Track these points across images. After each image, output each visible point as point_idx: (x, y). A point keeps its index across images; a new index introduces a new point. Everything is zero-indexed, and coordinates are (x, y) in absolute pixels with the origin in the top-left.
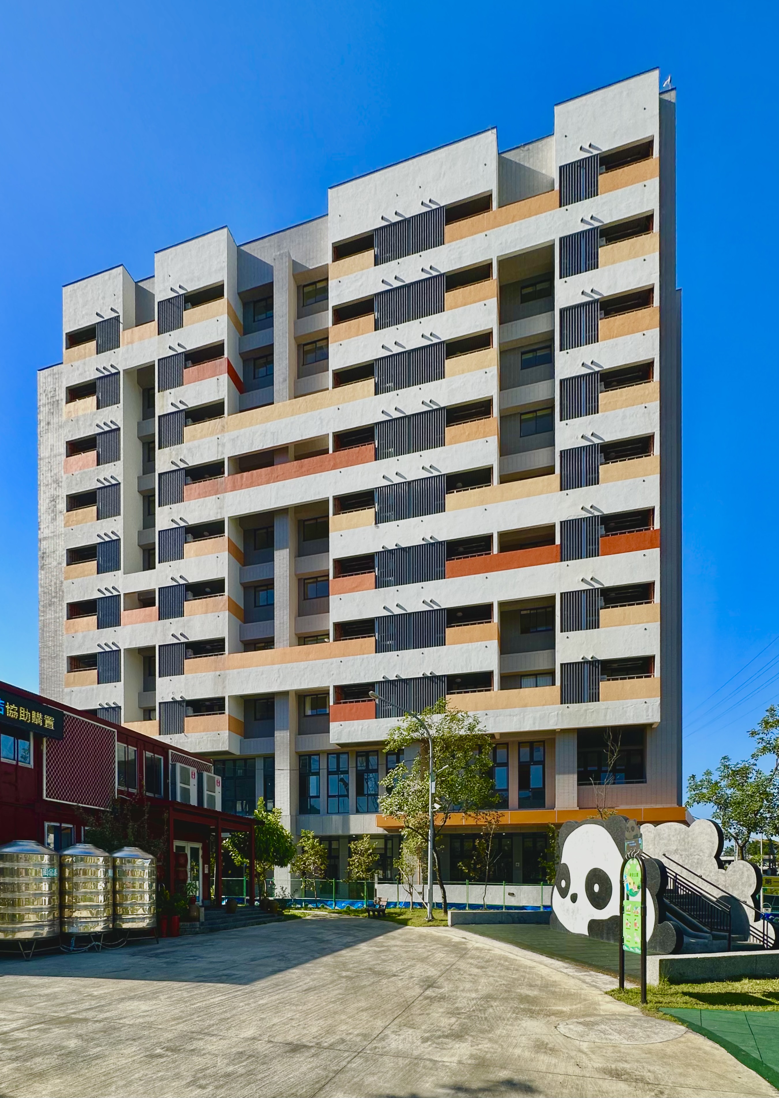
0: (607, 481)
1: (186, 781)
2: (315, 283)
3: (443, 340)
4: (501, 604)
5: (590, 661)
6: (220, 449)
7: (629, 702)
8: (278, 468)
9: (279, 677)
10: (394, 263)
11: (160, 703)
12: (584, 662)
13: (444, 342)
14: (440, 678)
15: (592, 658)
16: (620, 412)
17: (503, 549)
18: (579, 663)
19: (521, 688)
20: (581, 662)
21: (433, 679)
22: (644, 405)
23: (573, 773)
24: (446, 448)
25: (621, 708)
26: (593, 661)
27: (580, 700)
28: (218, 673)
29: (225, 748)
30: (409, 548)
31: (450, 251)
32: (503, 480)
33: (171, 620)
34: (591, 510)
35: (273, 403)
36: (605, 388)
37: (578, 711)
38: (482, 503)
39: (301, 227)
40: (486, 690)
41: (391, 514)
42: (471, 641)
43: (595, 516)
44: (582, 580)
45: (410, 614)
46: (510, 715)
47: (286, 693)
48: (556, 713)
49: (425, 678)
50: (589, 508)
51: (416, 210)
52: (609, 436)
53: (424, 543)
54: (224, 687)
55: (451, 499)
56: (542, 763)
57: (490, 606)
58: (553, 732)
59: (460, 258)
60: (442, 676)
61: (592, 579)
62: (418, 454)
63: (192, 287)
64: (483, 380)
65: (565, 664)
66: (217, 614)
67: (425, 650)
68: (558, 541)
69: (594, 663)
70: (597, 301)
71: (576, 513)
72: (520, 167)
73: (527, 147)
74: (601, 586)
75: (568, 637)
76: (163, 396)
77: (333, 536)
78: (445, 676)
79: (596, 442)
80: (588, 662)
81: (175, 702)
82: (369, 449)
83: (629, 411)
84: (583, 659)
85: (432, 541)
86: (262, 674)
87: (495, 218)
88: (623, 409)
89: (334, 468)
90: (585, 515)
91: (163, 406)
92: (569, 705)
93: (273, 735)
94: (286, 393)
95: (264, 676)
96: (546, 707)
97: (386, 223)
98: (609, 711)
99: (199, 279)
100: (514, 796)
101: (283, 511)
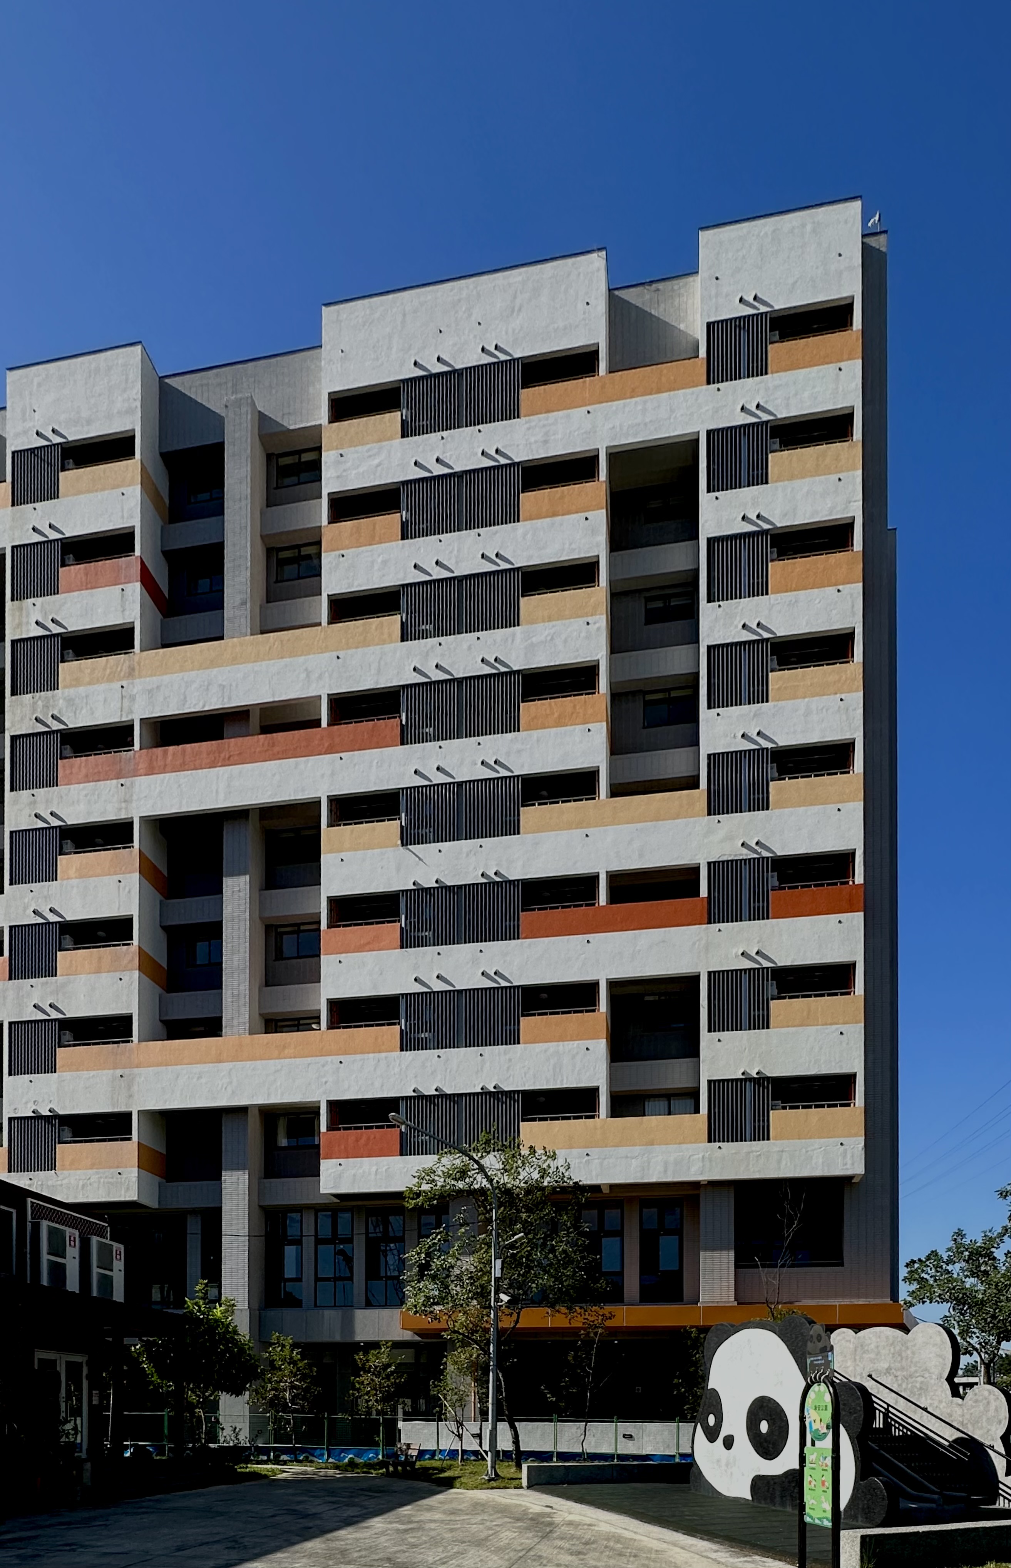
0: (781, 805)
1: (57, 1248)
2: (300, 452)
3: (517, 566)
4: (613, 984)
5: (755, 1078)
6: (126, 703)
7: (817, 1143)
8: (232, 744)
9: (231, 1083)
10: (434, 437)
11: (10, 1119)
12: (746, 1080)
13: (518, 569)
14: (510, 1094)
15: (758, 1073)
16: (801, 703)
17: (615, 897)
18: (737, 1080)
19: (644, 1115)
20: (741, 1080)
21: (499, 1096)
22: (838, 696)
23: (728, 1249)
24: (522, 734)
25: (804, 1150)
26: (759, 1079)
27: (737, 1137)
28: (119, 1072)
29: (131, 1195)
30: (460, 887)
31: (529, 429)
32: (616, 791)
33: (33, 981)
34: (757, 848)
35: (222, 638)
36: (779, 665)
37: (735, 1153)
38: (579, 825)
39: (273, 360)
40: (587, 1117)
41: (428, 831)
42: (561, 1039)
43: (763, 858)
44: (743, 954)
45: (460, 992)
46: (627, 1157)
47: (243, 1110)
48: (701, 1156)
49: (485, 1093)
50: (753, 845)
51: (472, 358)
52: (786, 739)
53: (484, 880)
54: (131, 1096)
55: (529, 815)
56: (678, 1232)
57: (593, 986)
58: (696, 1185)
59: (546, 442)
60: (514, 1092)
61: (757, 953)
62: (473, 740)
63: (75, 434)
64: (583, 634)
65: (715, 1081)
66: (118, 975)
67: (487, 1050)
68: (704, 892)
69: (761, 1081)
70: (767, 532)
71: (732, 851)
72: (643, 316)
73: (654, 286)
74: (772, 965)
75: (719, 1040)
76: (21, 609)
77: (326, 859)
78: (518, 1092)
79: (764, 746)
80: (751, 1079)
81: (37, 1117)
82: (390, 726)
83: (816, 702)
84: (743, 1074)
85: (498, 879)
86: (199, 1078)
87: (603, 387)
88: (806, 700)
89: (330, 751)
90: (746, 854)
91: (19, 625)
92: (721, 1144)
93: (219, 1178)
94: (245, 623)
95: (203, 1080)
96: (684, 1146)
97: (422, 373)
98: (785, 1155)
99: (89, 422)
100: (632, 1284)
101: (238, 815)
